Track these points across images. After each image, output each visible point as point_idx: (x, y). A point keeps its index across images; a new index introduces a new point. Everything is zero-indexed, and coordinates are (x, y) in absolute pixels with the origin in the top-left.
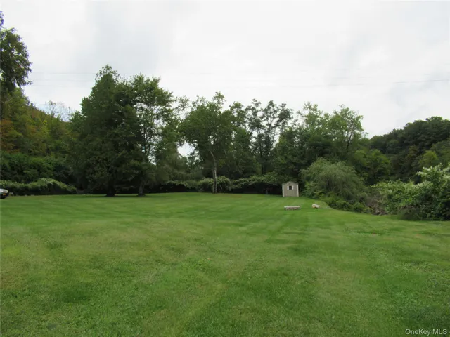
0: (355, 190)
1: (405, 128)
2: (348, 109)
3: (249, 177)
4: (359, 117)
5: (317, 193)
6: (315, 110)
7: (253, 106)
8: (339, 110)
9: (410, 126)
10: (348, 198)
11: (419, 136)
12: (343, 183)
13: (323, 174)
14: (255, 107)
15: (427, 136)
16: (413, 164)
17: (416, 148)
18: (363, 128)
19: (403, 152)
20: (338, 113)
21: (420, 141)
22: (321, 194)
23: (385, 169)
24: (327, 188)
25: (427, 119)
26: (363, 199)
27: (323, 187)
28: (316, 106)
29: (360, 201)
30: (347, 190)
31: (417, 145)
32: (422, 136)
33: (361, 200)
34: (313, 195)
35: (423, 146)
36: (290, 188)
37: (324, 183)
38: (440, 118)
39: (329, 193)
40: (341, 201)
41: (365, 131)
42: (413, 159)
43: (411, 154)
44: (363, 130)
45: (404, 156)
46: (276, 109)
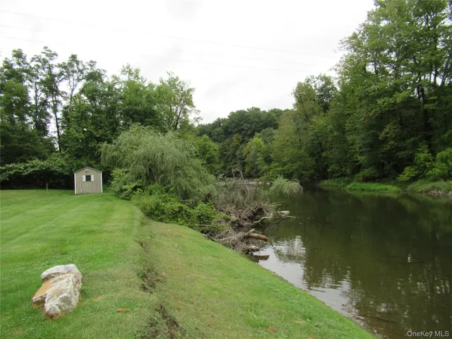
0: (196, 180)
1: (229, 116)
2: (177, 79)
3: (25, 161)
4: (190, 90)
5: (129, 187)
6: (137, 76)
7: (44, 56)
8: (166, 78)
9: (233, 114)
10: (186, 195)
11: (242, 125)
12: (176, 168)
13: (141, 151)
14: (47, 58)
15: (249, 125)
16: (238, 152)
17: (240, 137)
18: (194, 105)
19: (228, 140)
20: (164, 81)
21: (243, 130)
22: (135, 189)
23: (213, 157)
24: (147, 178)
25: (248, 109)
26: (209, 195)
27: (139, 177)
28: (137, 71)
29: (206, 201)
30: (182, 181)
31: (240, 133)
32: (245, 125)
33: (207, 198)
34: (122, 191)
35: (245, 134)
36: (88, 178)
37: (141, 168)
38: (259, 109)
39: (150, 187)
40: (174, 204)
41: (196, 108)
42: (237, 147)
43: (235, 142)
44: (194, 107)
45: (229, 145)
46: (81, 67)
